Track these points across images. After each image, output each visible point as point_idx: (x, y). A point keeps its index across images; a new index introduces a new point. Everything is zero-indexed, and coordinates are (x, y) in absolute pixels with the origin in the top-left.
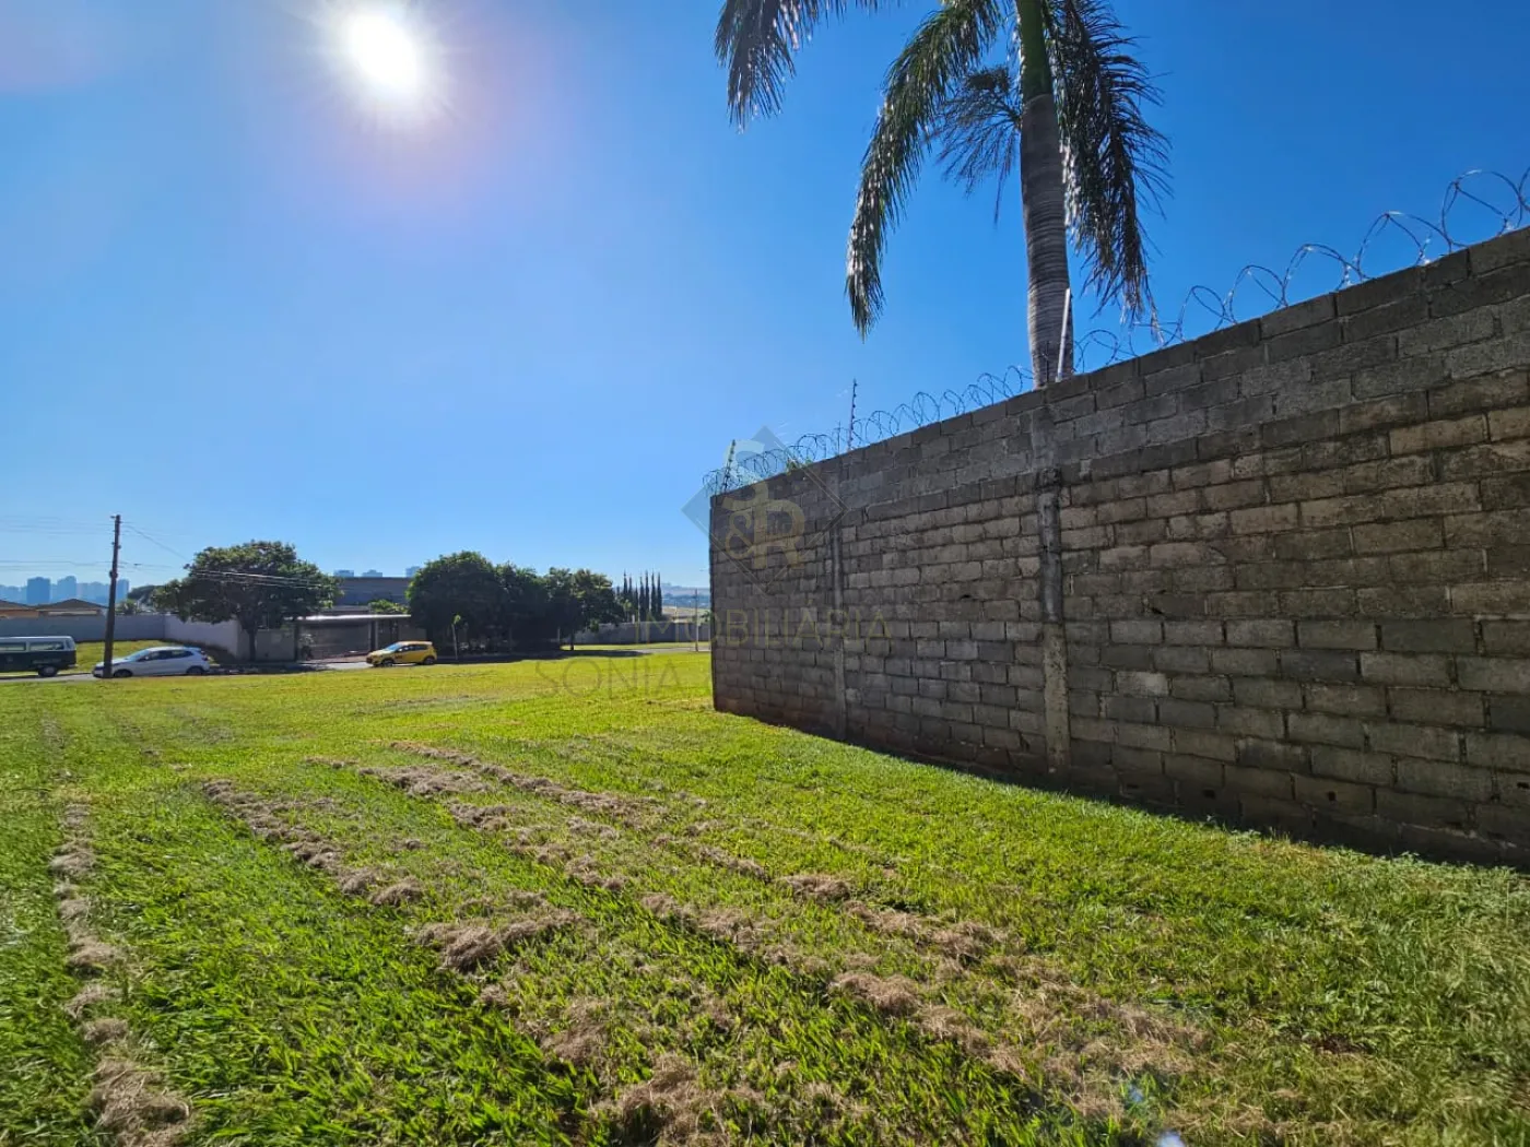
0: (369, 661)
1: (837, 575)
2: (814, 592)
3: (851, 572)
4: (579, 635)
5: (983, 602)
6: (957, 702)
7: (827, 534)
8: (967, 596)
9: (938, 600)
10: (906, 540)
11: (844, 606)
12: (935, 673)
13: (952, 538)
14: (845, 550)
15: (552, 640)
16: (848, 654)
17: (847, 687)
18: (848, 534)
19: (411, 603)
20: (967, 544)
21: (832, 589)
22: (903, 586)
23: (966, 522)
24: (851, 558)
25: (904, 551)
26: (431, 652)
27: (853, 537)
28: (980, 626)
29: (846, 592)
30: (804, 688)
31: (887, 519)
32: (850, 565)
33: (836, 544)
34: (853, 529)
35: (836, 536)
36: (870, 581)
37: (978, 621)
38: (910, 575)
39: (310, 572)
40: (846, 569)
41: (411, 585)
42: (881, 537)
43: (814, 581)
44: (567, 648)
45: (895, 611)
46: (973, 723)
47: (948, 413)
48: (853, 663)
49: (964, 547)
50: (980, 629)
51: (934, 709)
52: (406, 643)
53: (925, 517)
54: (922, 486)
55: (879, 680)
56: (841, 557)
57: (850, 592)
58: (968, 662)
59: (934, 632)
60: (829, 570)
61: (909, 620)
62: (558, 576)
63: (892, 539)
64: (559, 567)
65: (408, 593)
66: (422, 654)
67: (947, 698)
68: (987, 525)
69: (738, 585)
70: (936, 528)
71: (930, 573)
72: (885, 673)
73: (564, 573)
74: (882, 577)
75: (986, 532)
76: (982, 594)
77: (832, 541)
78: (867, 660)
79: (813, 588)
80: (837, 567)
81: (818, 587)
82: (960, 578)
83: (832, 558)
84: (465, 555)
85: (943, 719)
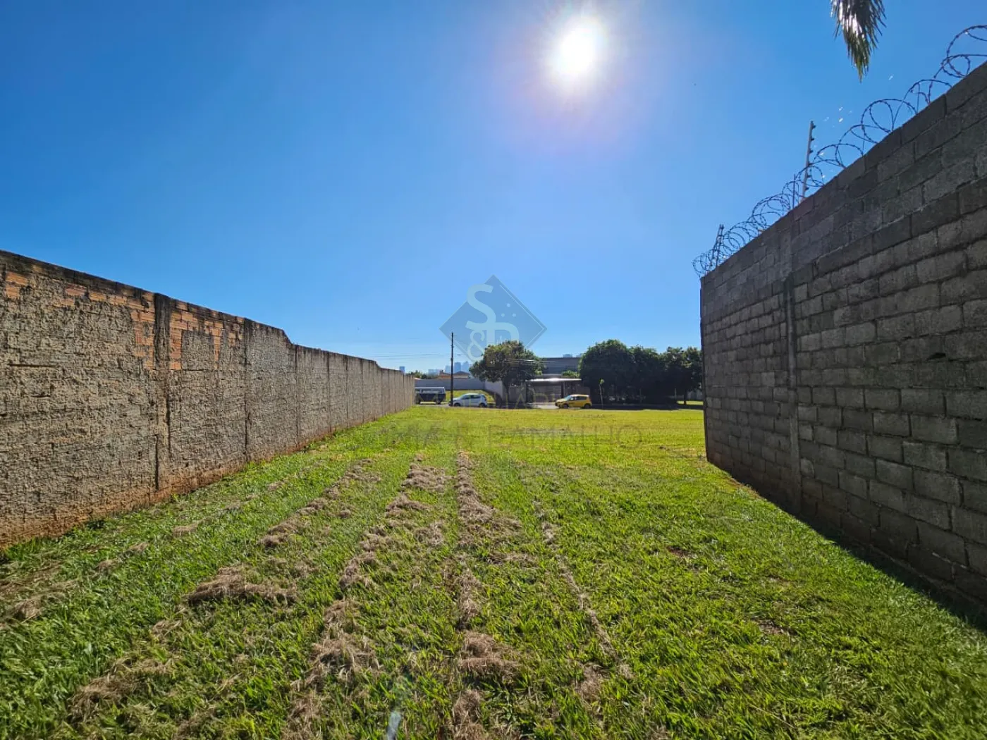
0: (556, 405)
1: (790, 339)
2: (772, 357)
3: (803, 334)
4: (690, 394)
5: (967, 361)
6: (924, 497)
7: (782, 295)
8: (940, 355)
9: (899, 362)
10: (859, 290)
11: (798, 370)
12: (896, 454)
13: (917, 278)
14: (798, 311)
15: (673, 397)
16: (802, 422)
17: (802, 457)
18: (800, 293)
19: (581, 372)
20: (940, 282)
21: (786, 353)
22: (855, 346)
23: (938, 252)
24: (803, 319)
25: (857, 304)
26: (589, 401)
27: (805, 297)
28: (960, 397)
29: (799, 356)
30: (767, 452)
31: (838, 269)
32: (803, 326)
33: (789, 306)
34: (805, 287)
35: (789, 298)
36: (821, 341)
37: (956, 389)
38: (863, 332)
39: (530, 355)
40: (799, 331)
41: (581, 361)
42: (833, 291)
43: (771, 346)
44: (682, 402)
45: (847, 377)
46: (950, 531)
47: (905, 117)
48: (807, 433)
49: (934, 288)
50: (960, 401)
51: (896, 500)
52: (576, 395)
53: (881, 257)
54: (878, 220)
55: (832, 454)
56: (794, 319)
57: (802, 354)
58: (943, 446)
59: (892, 403)
60: (783, 333)
61: (863, 387)
62: (672, 352)
63: (843, 292)
64: (674, 346)
65: (579, 366)
66: (583, 402)
67: (912, 490)
68: (970, 250)
69: (718, 353)
70: (895, 268)
71: (886, 327)
72: (838, 447)
73: (677, 351)
74: (832, 337)
75: (967, 260)
76: (962, 352)
77: (786, 302)
78: (821, 430)
79: (771, 352)
80: (791, 330)
81: (775, 352)
82: (930, 330)
83: (786, 321)
84: (610, 342)
85: (907, 516)
